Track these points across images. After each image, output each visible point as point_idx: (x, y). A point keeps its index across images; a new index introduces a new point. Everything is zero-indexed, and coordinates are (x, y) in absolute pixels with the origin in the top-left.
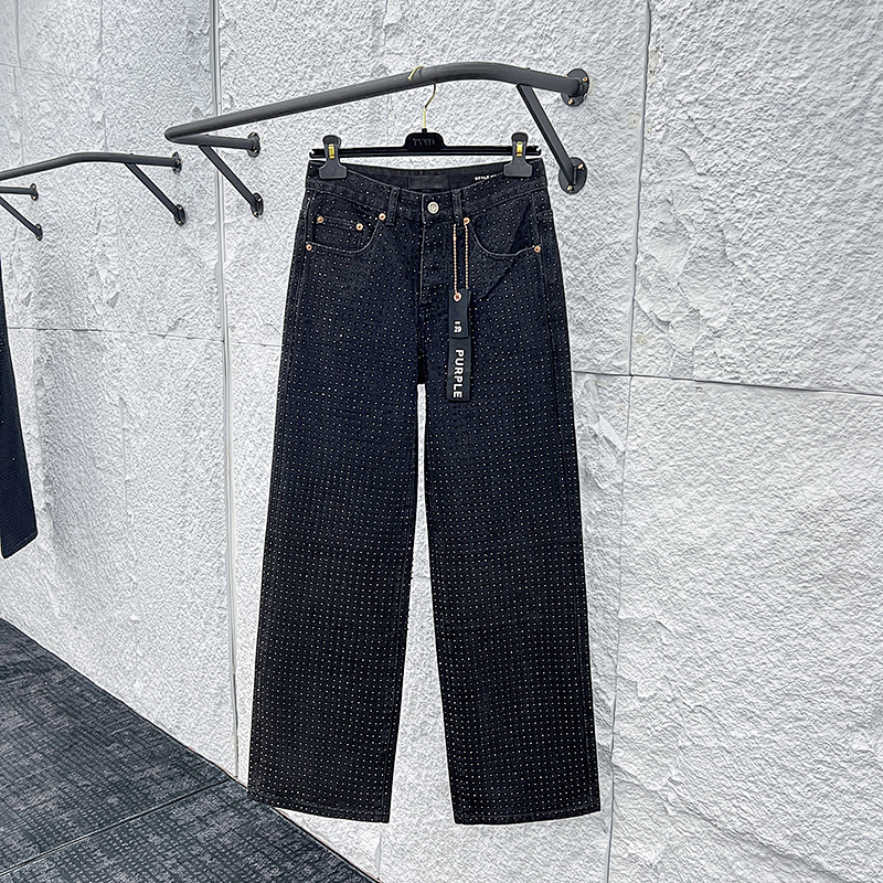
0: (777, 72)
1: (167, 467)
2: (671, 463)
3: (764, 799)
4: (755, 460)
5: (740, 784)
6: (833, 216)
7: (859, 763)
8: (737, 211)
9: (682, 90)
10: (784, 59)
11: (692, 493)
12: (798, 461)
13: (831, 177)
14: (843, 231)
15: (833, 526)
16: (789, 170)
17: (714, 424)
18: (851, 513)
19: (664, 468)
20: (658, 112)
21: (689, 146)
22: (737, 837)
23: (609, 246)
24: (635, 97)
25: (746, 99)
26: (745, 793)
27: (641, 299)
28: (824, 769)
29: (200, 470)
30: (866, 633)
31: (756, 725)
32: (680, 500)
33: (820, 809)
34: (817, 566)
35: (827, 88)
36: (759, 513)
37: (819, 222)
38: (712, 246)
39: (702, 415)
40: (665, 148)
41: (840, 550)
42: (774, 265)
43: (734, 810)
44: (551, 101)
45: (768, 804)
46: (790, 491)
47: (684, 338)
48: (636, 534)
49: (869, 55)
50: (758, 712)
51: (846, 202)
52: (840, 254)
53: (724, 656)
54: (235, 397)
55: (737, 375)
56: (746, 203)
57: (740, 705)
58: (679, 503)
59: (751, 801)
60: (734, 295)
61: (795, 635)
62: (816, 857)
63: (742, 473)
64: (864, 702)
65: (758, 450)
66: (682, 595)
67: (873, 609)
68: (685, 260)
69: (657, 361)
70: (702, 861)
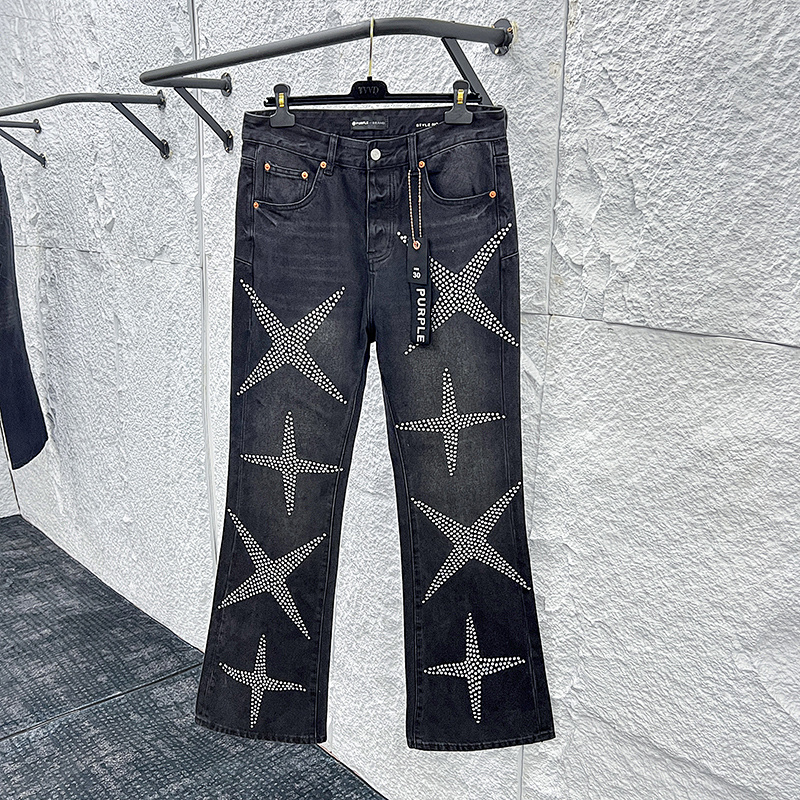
0: (685, 25)
1: (153, 381)
2: (585, 399)
3: (658, 708)
4: (660, 399)
5: (635, 694)
6: (734, 169)
7: (744, 681)
8: (646, 161)
9: (598, 41)
10: (692, 13)
11: (602, 427)
12: (698, 401)
13: (733, 131)
14: (743, 183)
15: (727, 465)
16: (694, 122)
17: (623, 363)
18: (744, 453)
19: (578, 402)
20: (576, 64)
21: (603, 97)
22: (634, 739)
23: (530, 192)
24: (555, 48)
25: (656, 52)
26: (640, 702)
27: (558, 243)
28: (711, 684)
29: (180, 385)
30: (754, 565)
31: (651, 642)
32: (591, 433)
33: (707, 720)
34: (712, 500)
35: (732, 42)
36: (661, 449)
37: (721, 174)
38: (622, 194)
39: (612, 355)
40: (582, 98)
41: (734, 488)
42: (678, 215)
43: (630, 716)
44: (480, 50)
45: (661, 712)
46: (690, 430)
47: (595, 281)
48: (550, 463)
49: (772, 10)
50: (652, 631)
51: (747, 155)
52: (739, 206)
53: (622, 578)
54: (211, 319)
55: (642, 318)
56: (654, 154)
57: (636, 624)
58: (590, 436)
59: (645, 709)
60: (641, 242)
61: (689, 563)
62: (704, 762)
63: (648, 410)
64: (750, 627)
65: (662, 389)
66: (587, 520)
67: (761, 543)
68: (599, 207)
69: (572, 302)
70: (603, 758)
